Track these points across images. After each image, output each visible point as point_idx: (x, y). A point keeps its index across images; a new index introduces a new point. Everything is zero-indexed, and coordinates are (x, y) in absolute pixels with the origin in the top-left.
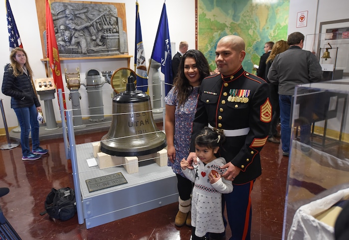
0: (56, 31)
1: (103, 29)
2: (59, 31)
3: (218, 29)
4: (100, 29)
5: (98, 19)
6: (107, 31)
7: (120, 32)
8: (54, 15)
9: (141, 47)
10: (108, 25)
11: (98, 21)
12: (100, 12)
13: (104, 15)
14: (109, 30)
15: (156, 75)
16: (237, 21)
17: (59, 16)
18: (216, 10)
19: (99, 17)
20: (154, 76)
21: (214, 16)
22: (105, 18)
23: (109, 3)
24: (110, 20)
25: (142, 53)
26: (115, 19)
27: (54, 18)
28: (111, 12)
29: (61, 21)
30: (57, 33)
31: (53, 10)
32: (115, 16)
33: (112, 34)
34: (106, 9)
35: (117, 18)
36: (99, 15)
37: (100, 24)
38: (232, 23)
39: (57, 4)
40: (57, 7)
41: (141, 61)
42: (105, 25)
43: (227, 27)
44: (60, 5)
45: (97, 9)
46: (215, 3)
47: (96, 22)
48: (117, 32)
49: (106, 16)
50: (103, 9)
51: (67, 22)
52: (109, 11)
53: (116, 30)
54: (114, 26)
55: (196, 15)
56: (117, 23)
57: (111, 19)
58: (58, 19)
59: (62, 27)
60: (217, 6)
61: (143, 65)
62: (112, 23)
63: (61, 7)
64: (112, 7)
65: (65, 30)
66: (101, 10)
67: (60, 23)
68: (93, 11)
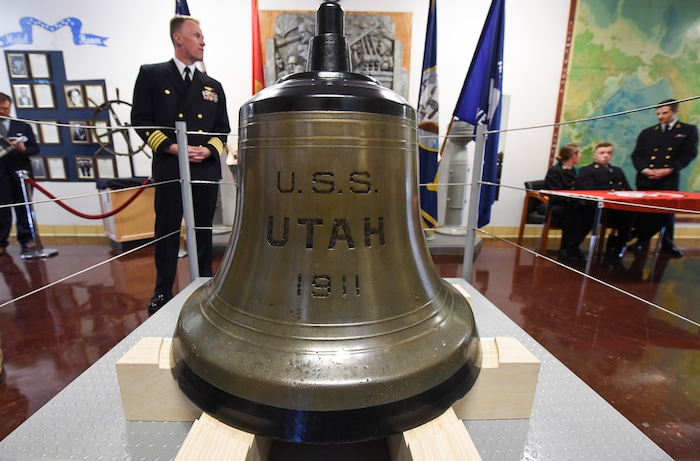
0: (281, 66)
1: (363, 62)
2: (287, 67)
3: (620, 69)
4: (358, 61)
5: (357, 43)
6: (370, 66)
7: (396, 69)
8: (280, 36)
9: (433, 78)
10: (374, 53)
11: (355, 47)
12: (362, 28)
13: (369, 36)
14: (376, 65)
15: (460, 156)
16: (672, 52)
17: (288, 39)
18: (621, 25)
19: (358, 39)
20: (455, 159)
21: (613, 38)
22: (370, 41)
23: (381, 13)
24: (379, 46)
25: (433, 92)
26: (389, 44)
27: (279, 42)
28: (383, 30)
29: (291, 49)
30: (282, 69)
31: (279, 26)
32: (390, 36)
33: (379, 72)
34: (374, 24)
35: (393, 42)
36: (359, 35)
37: (359, 54)
38: (657, 56)
39: (287, 16)
40: (285, 22)
41: (429, 110)
42: (368, 53)
43: (644, 65)
44: (291, 19)
45: (357, 23)
46: (619, 10)
47: (353, 50)
48: (390, 69)
49: (372, 38)
50: (368, 24)
51: (300, 48)
52: (379, 27)
53: (389, 64)
54: (386, 58)
55: (569, 35)
56: (392, 52)
57: (382, 44)
58: (285, 45)
59: (292, 60)
60: (625, 15)
61: (431, 120)
62: (383, 50)
63: (292, 21)
64: (387, 19)
65: (296, 64)
66: (365, 25)
67: (290, 52)
68: (350, 29)
